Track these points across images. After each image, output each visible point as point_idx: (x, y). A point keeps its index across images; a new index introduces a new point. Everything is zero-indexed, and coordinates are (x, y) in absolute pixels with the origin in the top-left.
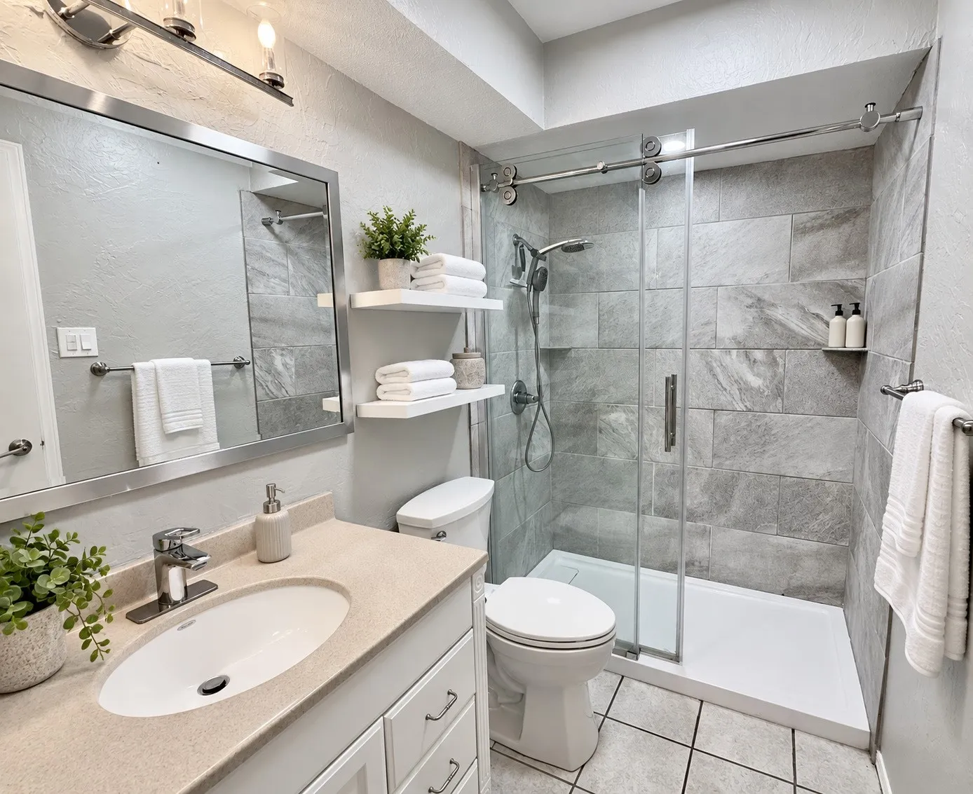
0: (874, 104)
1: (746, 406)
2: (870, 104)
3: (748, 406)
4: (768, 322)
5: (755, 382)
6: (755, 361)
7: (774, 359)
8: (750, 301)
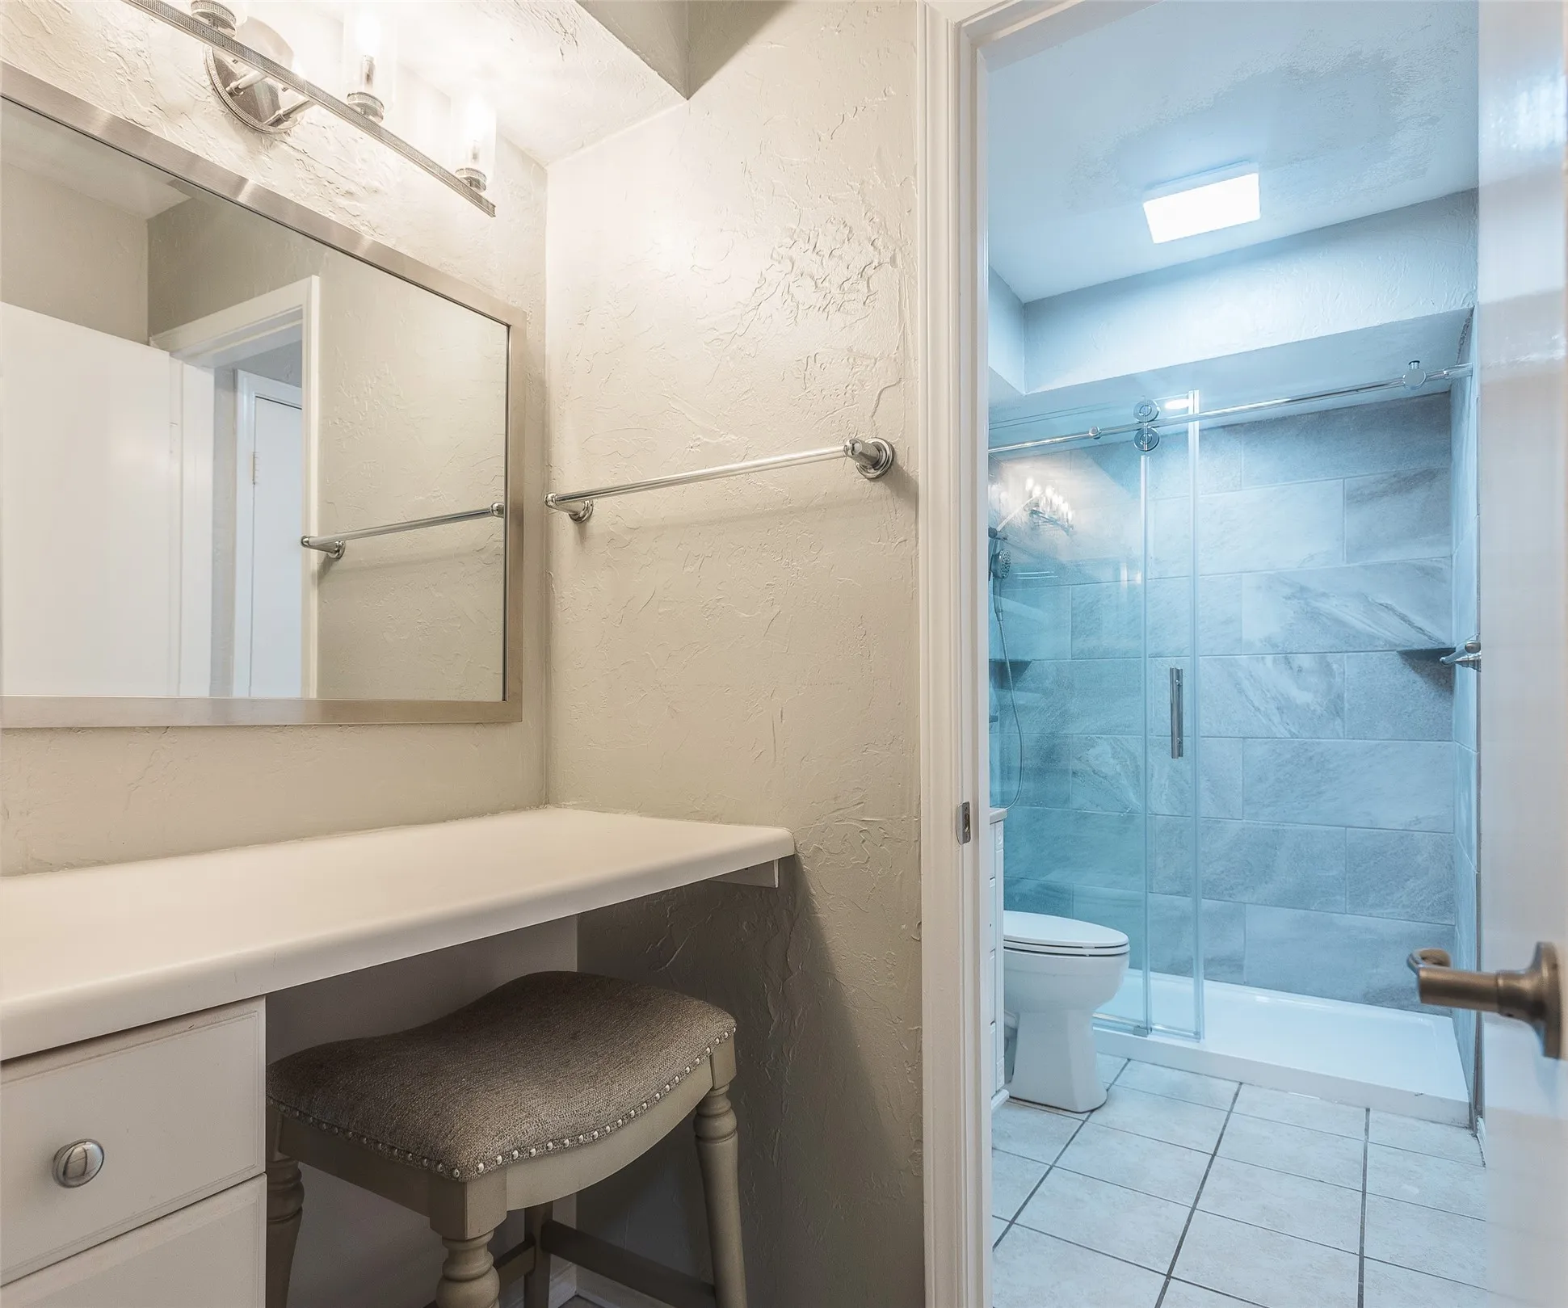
0: (1418, 362)
1: (1290, 731)
2: (1414, 362)
3: (1293, 730)
4: (1314, 616)
5: (1302, 697)
6: (1300, 670)
7: (1328, 665)
8: (1287, 591)
